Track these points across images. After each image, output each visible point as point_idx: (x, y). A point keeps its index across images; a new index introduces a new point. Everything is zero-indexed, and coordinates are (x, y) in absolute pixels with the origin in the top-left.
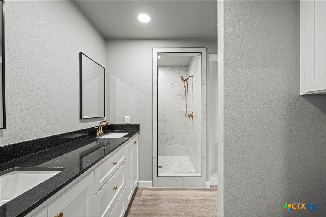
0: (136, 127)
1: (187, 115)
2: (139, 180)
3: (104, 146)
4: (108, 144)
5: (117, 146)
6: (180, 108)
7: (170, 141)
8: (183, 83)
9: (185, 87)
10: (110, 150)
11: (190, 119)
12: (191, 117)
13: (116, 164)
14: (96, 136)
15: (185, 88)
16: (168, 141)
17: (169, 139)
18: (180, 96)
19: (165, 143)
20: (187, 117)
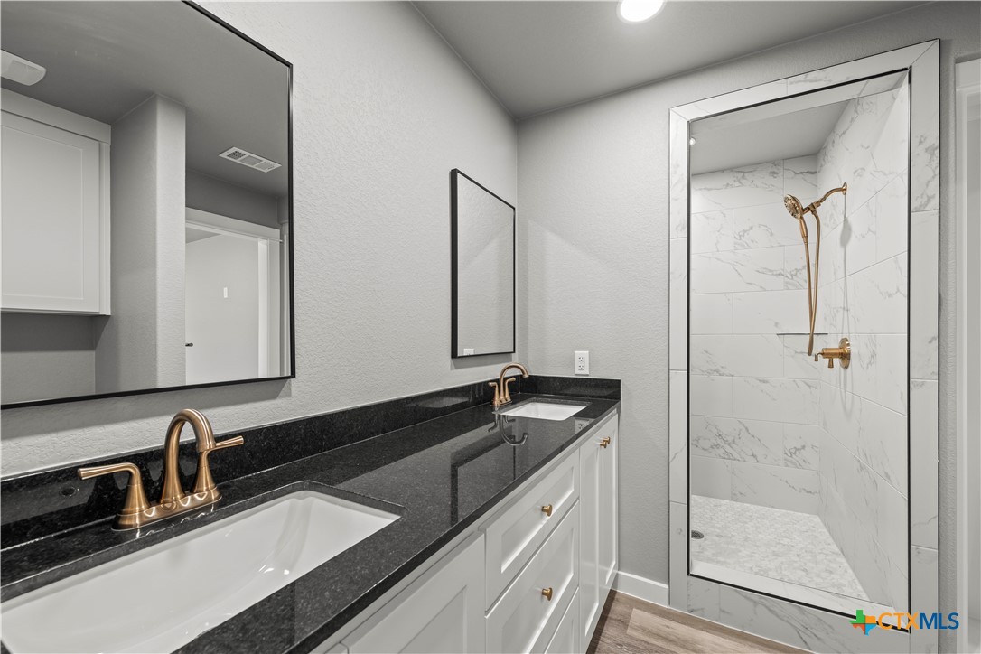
0: (609, 387)
1: (816, 350)
2: (619, 566)
3: (512, 438)
4: (525, 434)
5: (552, 451)
6: (776, 324)
7: (734, 445)
8: (797, 221)
9: (806, 237)
10: (532, 464)
11: (831, 365)
12: (837, 361)
13: (549, 512)
14: (493, 409)
15: (806, 242)
16: (722, 444)
17: (730, 439)
18: (779, 274)
19: (711, 450)
20: (816, 360)
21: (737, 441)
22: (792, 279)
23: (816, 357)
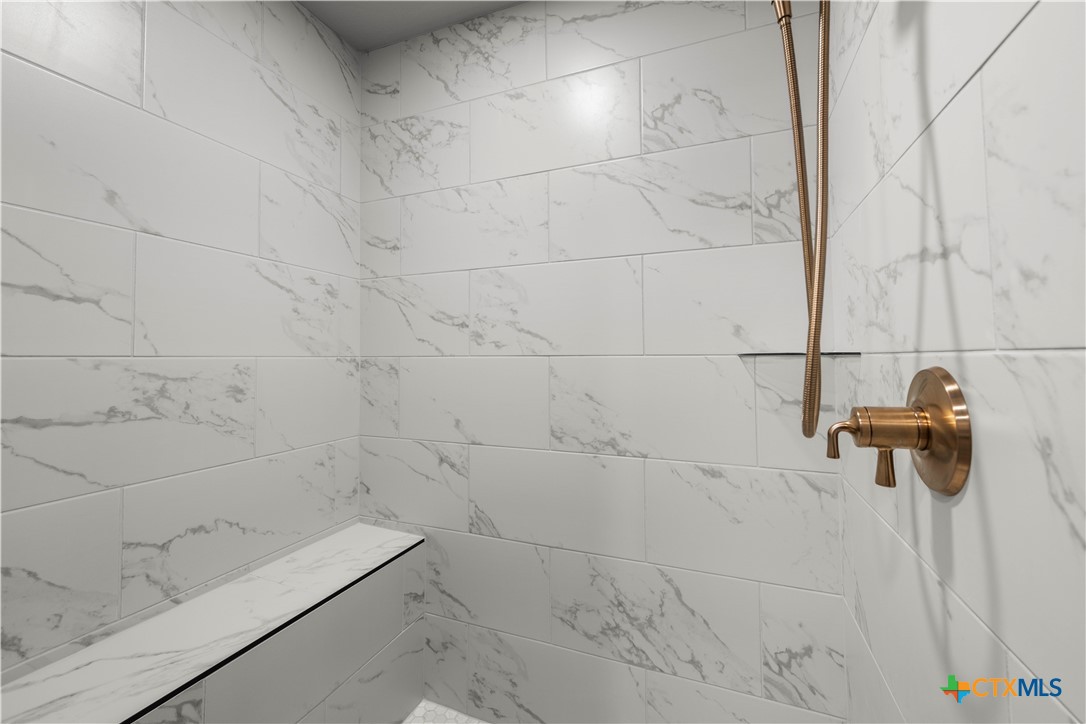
6: (737, 330)
7: (649, 631)
11: (886, 477)
16: (626, 626)
17: (642, 614)
18: (742, 206)
19: (602, 638)
20: (834, 452)
21: (656, 619)
22: (770, 216)
23: (833, 439)
